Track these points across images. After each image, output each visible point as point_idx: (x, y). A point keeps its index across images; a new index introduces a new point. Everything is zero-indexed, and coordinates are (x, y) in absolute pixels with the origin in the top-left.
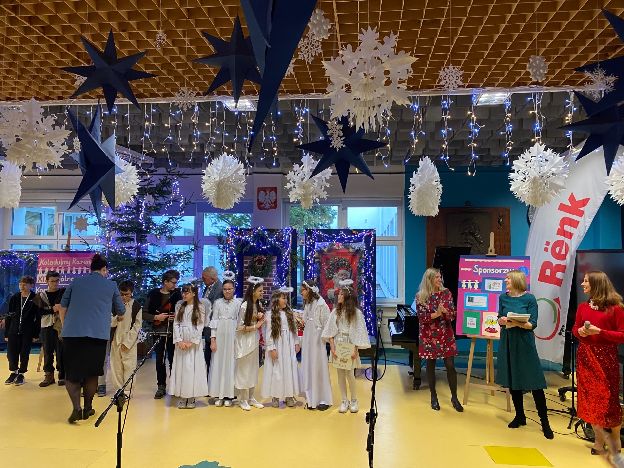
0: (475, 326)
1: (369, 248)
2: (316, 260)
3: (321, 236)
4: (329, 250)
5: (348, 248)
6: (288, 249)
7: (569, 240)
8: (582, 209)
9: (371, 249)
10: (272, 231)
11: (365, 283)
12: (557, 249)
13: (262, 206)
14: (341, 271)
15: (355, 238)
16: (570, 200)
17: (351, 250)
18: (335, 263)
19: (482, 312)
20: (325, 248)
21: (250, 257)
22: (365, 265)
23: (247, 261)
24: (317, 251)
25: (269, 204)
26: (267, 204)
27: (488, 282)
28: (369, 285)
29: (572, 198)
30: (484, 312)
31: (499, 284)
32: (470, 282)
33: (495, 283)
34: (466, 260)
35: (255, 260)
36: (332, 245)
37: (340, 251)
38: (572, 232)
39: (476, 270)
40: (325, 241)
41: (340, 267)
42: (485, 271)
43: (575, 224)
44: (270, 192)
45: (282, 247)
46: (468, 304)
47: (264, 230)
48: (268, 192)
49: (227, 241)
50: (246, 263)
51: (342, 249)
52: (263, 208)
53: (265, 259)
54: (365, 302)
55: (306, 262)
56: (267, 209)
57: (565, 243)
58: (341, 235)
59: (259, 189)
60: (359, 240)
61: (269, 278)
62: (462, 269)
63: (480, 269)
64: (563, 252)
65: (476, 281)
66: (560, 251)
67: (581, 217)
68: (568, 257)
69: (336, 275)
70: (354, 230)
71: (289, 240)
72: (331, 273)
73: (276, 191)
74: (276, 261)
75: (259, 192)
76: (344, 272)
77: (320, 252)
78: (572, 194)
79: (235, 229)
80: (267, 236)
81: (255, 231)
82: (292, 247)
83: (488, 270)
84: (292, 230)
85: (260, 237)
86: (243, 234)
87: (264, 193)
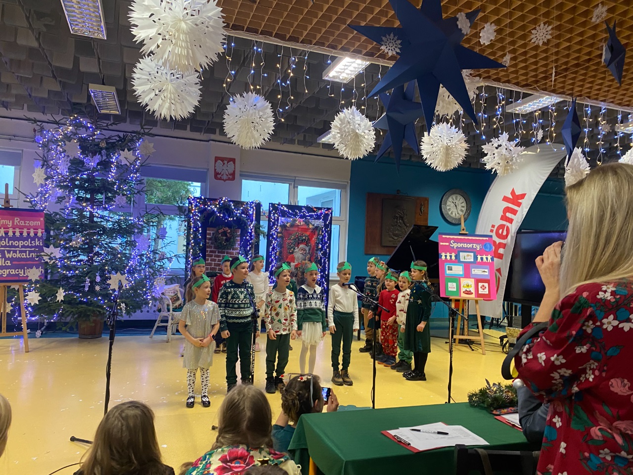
0: (455, 290)
1: (326, 226)
2: (279, 235)
3: (285, 211)
4: (292, 226)
5: (308, 225)
6: (253, 222)
7: (510, 224)
8: (520, 201)
9: (328, 226)
10: (238, 203)
11: (321, 258)
12: (500, 231)
13: (219, 176)
14: (301, 246)
15: (315, 215)
16: (511, 193)
17: (311, 226)
18: (297, 238)
19: (460, 278)
20: (287, 223)
21: (211, 229)
22: (322, 241)
23: (210, 232)
24: (280, 226)
25: (226, 175)
26: (225, 175)
27: (461, 254)
28: (325, 260)
29: (513, 192)
30: (461, 279)
31: (471, 256)
32: (448, 255)
33: (468, 256)
34: (444, 236)
35: (220, 231)
36: (295, 221)
37: (302, 227)
38: (513, 218)
39: (452, 244)
40: (288, 217)
41: (300, 242)
42: (460, 245)
43: (514, 212)
44: (228, 163)
45: (247, 219)
46: (448, 272)
47: (230, 201)
48: (226, 162)
49: (190, 211)
50: (209, 234)
51: (302, 225)
52: (220, 179)
53: (229, 231)
54: (321, 276)
55: (269, 236)
56: (225, 180)
57: (507, 227)
58: (303, 212)
59: (217, 159)
60: (318, 218)
61: (231, 251)
62: (441, 244)
63: (455, 244)
64: (505, 233)
65: (453, 253)
66: (502, 232)
67: (519, 207)
68: (509, 237)
69: (297, 250)
70: (315, 208)
71: (253, 214)
72: (292, 248)
73: (234, 163)
74: (239, 233)
75: (216, 161)
76: (304, 247)
77: (284, 226)
78: (513, 189)
79: (198, 198)
80: (233, 207)
81: (220, 201)
82: (256, 220)
83: (462, 244)
84: (256, 203)
85: (226, 208)
86: (209, 204)
87: (222, 163)
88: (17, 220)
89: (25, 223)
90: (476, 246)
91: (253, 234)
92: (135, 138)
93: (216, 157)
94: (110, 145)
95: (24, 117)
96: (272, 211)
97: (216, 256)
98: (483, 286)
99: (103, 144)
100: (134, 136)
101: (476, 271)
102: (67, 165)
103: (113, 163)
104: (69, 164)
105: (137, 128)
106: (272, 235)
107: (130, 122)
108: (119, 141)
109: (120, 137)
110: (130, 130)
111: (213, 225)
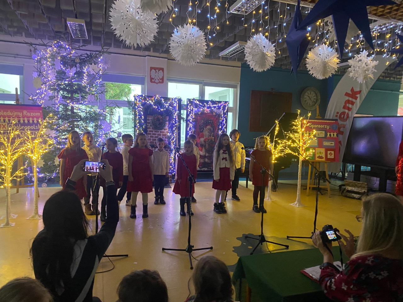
0: (312, 156)
1: (224, 114)
2: (194, 120)
3: (197, 104)
4: (202, 114)
5: (213, 113)
6: (177, 112)
7: (349, 111)
8: (357, 96)
9: (226, 114)
10: (167, 99)
12: (342, 116)
13: (153, 80)
14: (208, 127)
15: (217, 106)
16: (351, 90)
18: (205, 122)
20: (199, 112)
21: (150, 116)
23: (150, 118)
24: (194, 114)
26: (157, 80)
30: (316, 148)
31: (323, 133)
32: (308, 133)
33: (321, 133)
36: (204, 110)
37: (208, 114)
38: (351, 107)
39: (311, 126)
40: (199, 108)
44: (159, 71)
45: (173, 110)
47: (161, 97)
48: (157, 71)
49: (135, 104)
50: (149, 120)
52: (154, 82)
53: (161, 117)
55: (187, 121)
56: (157, 83)
57: (347, 113)
58: (209, 105)
60: (219, 108)
61: (163, 131)
63: (313, 125)
66: (344, 117)
67: (356, 100)
69: (205, 130)
70: (217, 101)
71: (176, 106)
73: (163, 71)
74: (168, 119)
75: (151, 70)
76: (210, 128)
77: (196, 114)
78: (353, 88)
79: (140, 96)
80: (163, 102)
81: (155, 98)
82: (178, 110)
83: (317, 126)
84: (178, 99)
85: (159, 103)
86: (148, 99)
87: (155, 71)
88: (25, 112)
89: (30, 114)
90: (326, 126)
91: (177, 119)
92: (98, 56)
93: (151, 67)
94: (82, 60)
95: (24, 42)
96: (189, 104)
97: (153, 134)
98: (331, 153)
99: (77, 60)
100: (98, 54)
101: (326, 143)
102: (55, 74)
103: (84, 73)
104: (56, 74)
105: (99, 48)
106: (189, 120)
107: (93, 44)
108: (87, 57)
109: (87, 55)
110: (95, 50)
111: (151, 114)
